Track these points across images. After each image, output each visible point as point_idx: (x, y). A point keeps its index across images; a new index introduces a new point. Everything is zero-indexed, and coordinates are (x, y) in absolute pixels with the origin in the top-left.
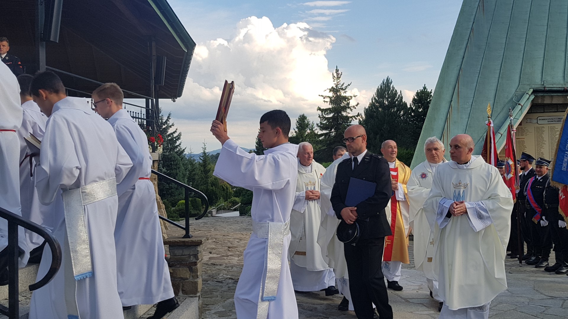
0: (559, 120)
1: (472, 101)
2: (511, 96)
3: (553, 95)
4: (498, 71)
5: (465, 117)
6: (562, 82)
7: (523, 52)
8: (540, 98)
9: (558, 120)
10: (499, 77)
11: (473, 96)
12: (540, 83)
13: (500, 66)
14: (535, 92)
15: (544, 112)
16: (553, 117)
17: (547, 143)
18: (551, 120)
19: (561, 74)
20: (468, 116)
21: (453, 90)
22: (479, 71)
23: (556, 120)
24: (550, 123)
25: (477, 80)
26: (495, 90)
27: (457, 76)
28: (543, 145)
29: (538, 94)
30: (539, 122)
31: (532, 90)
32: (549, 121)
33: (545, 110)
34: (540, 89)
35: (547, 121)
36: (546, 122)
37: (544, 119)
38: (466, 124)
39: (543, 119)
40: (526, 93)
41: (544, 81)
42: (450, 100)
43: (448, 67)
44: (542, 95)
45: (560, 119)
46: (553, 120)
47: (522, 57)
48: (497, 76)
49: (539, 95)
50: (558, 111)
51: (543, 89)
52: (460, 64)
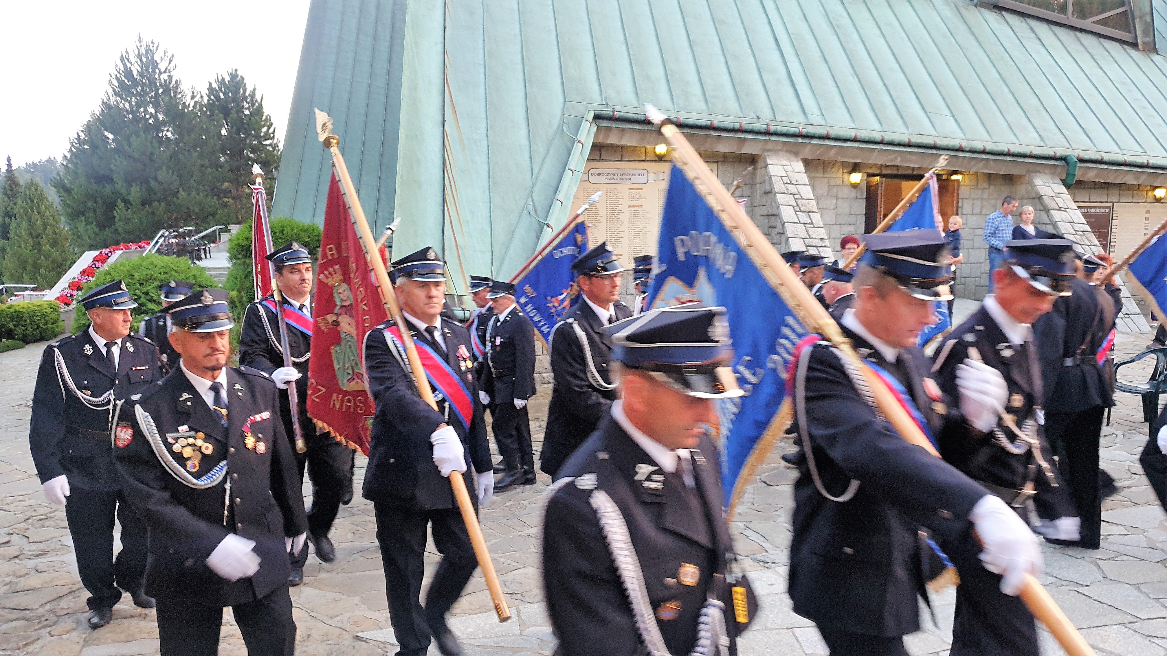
0: (624, 177)
1: (484, 126)
2: (556, 123)
3: (627, 127)
4: (520, 67)
5: (481, 159)
6: (636, 105)
7: (554, 33)
8: (602, 133)
9: (622, 177)
10: (525, 80)
11: (484, 116)
12: (599, 99)
13: (519, 56)
14: (596, 117)
15: (598, 160)
16: (614, 171)
17: (603, 219)
18: (612, 176)
19: (629, 88)
20: (485, 159)
21: (440, 98)
22: (482, 62)
23: (619, 177)
24: (608, 181)
25: (483, 80)
26: (524, 107)
27: (442, 66)
28: (597, 224)
29: (602, 123)
30: (593, 179)
31: (591, 115)
32: (608, 177)
33: (602, 155)
34: (606, 114)
35: (605, 177)
36: (602, 179)
37: (600, 174)
38: (487, 180)
39: (597, 174)
40: (584, 120)
41: (606, 98)
42: (439, 118)
43: (416, 43)
44: (609, 125)
45: (625, 174)
46: (614, 177)
47: (555, 43)
48: (520, 76)
49: (604, 125)
50: (624, 159)
51: (611, 113)
52: (441, 40)
